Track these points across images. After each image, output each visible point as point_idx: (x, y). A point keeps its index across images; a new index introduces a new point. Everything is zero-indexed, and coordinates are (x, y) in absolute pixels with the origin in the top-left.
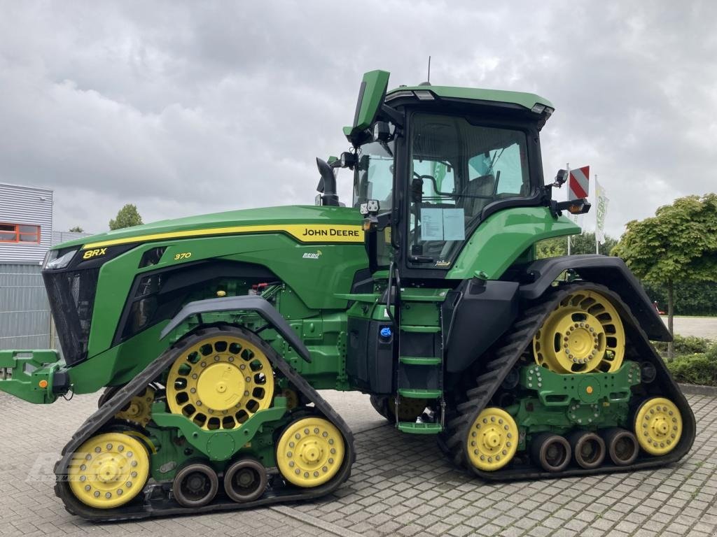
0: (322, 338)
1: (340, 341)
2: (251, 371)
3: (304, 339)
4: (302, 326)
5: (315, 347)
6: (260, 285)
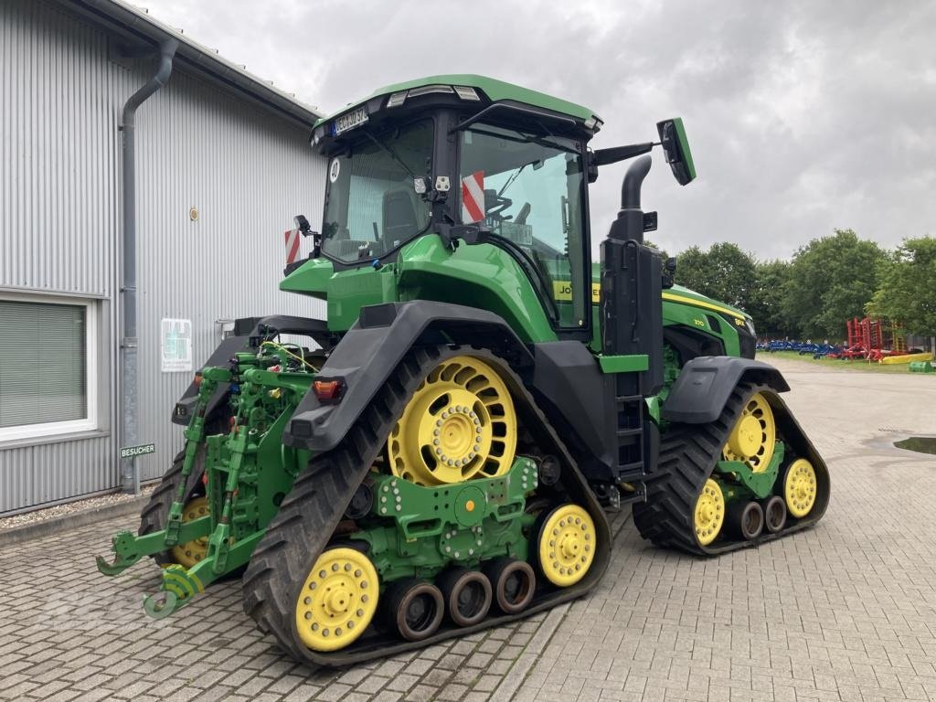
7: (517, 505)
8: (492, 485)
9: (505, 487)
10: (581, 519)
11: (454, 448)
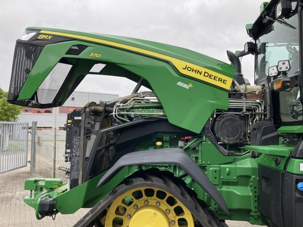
0: (236, 180)
1: (251, 184)
2: (175, 214)
3: (222, 181)
4: (220, 170)
5: (231, 187)
6: (186, 138)
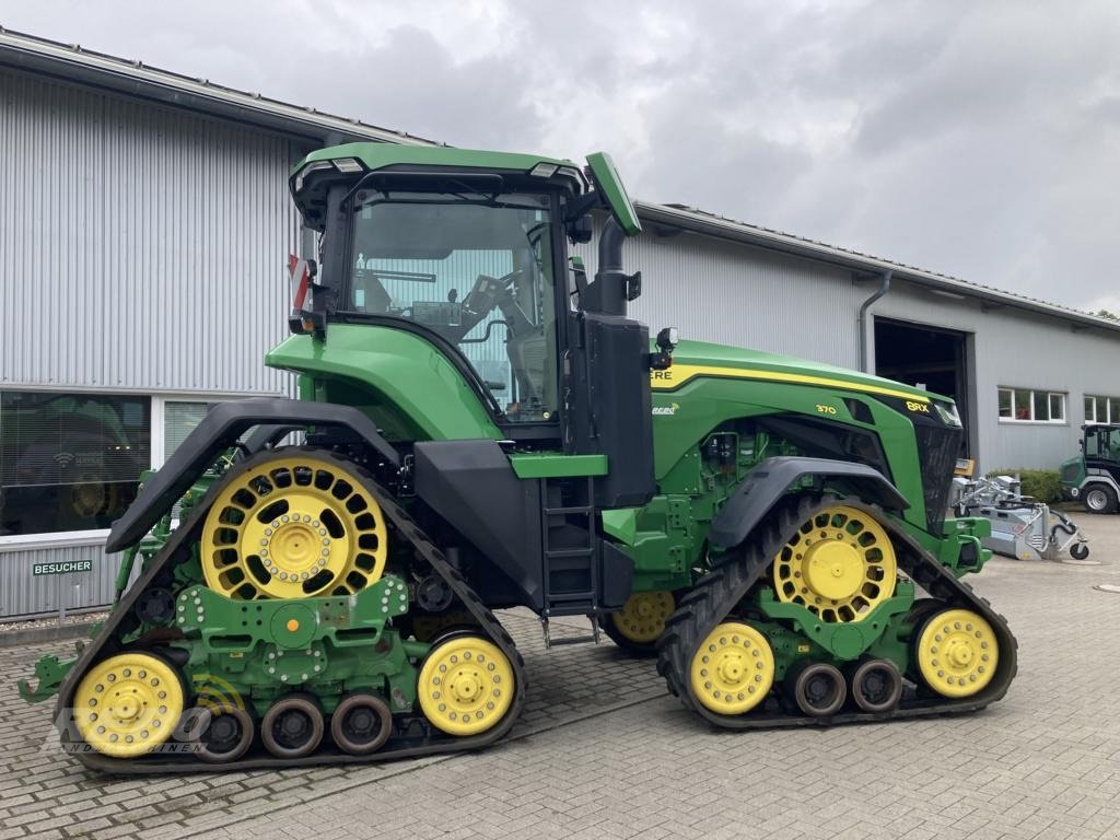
7: (371, 631)
8: (327, 604)
9: (347, 608)
10: (485, 656)
11: (297, 561)
